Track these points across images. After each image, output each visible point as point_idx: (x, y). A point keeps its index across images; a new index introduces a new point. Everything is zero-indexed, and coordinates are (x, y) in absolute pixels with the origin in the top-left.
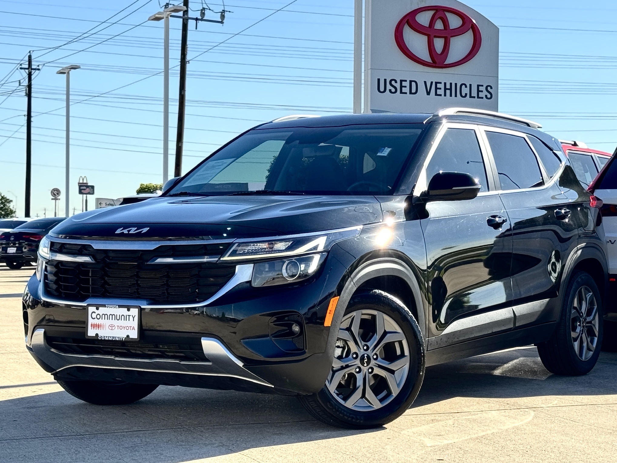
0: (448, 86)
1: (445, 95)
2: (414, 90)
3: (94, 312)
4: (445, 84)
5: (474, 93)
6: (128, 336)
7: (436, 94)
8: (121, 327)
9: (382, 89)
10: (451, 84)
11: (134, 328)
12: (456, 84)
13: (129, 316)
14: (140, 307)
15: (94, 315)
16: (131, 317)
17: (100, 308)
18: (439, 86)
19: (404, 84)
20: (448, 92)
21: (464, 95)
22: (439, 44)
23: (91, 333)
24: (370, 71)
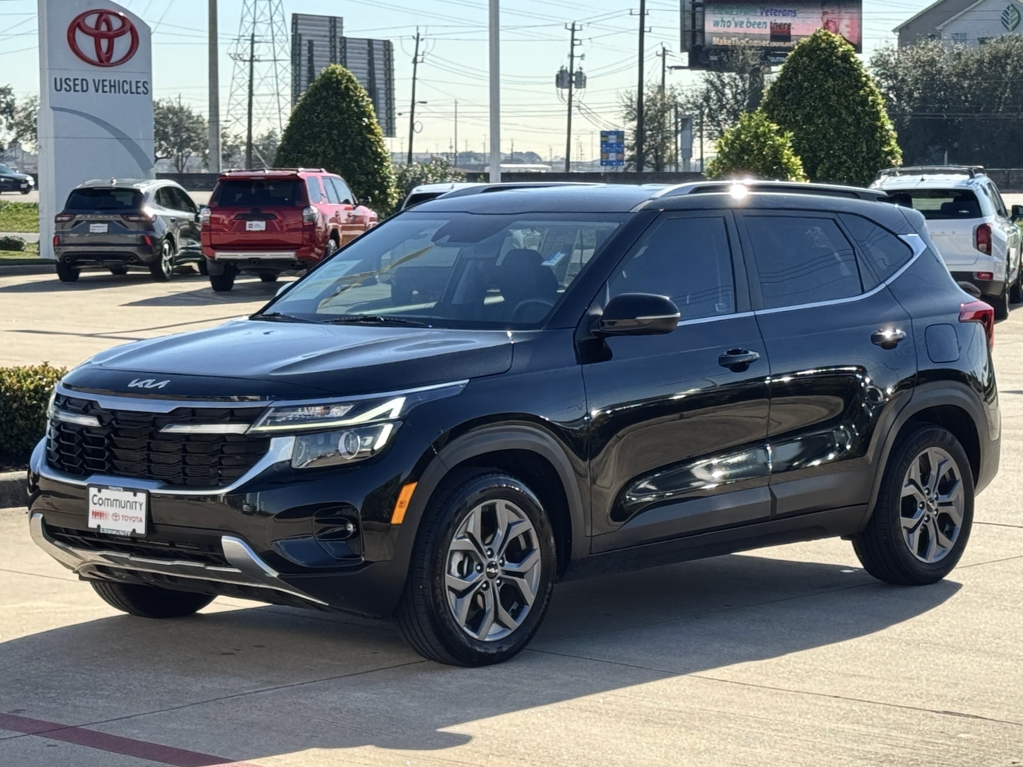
0: (112, 84)
1: (110, 92)
2: (85, 88)
3: (96, 496)
4: (110, 81)
5: (134, 90)
6: (134, 530)
7: (104, 92)
8: (126, 518)
9: (59, 88)
10: (115, 81)
11: (141, 521)
12: (119, 82)
13: (136, 502)
14: (148, 491)
15: (95, 500)
16: (138, 505)
17: (103, 491)
18: (105, 83)
19: (77, 82)
20: (113, 89)
21: (125, 91)
22: (104, 43)
23: (93, 523)
24: (47, 72)
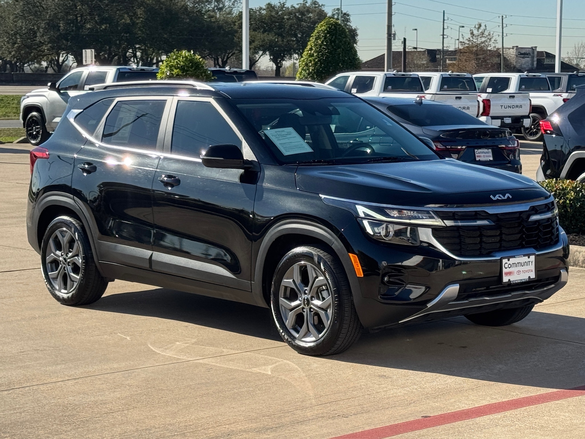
3: (507, 263)
6: (529, 277)
8: (525, 272)
11: (532, 271)
13: (529, 262)
14: (536, 254)
15: (506, 266)
17: (511, 259)
23: (505, 279)
